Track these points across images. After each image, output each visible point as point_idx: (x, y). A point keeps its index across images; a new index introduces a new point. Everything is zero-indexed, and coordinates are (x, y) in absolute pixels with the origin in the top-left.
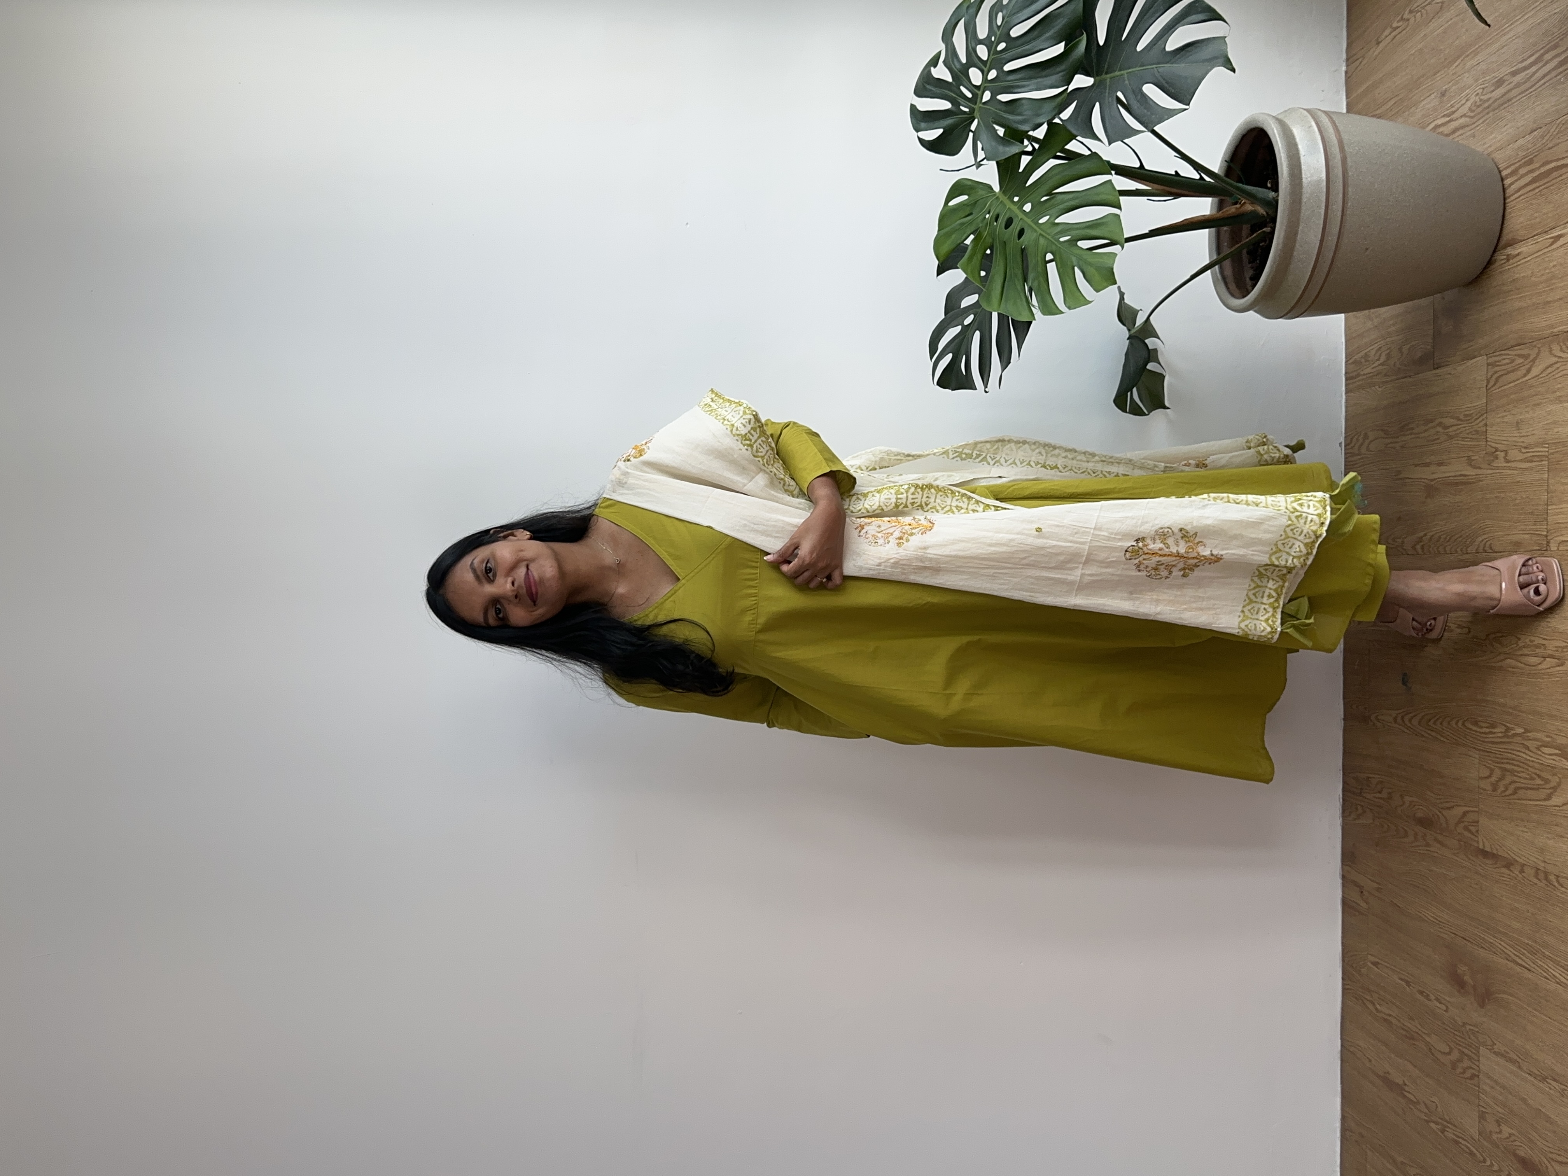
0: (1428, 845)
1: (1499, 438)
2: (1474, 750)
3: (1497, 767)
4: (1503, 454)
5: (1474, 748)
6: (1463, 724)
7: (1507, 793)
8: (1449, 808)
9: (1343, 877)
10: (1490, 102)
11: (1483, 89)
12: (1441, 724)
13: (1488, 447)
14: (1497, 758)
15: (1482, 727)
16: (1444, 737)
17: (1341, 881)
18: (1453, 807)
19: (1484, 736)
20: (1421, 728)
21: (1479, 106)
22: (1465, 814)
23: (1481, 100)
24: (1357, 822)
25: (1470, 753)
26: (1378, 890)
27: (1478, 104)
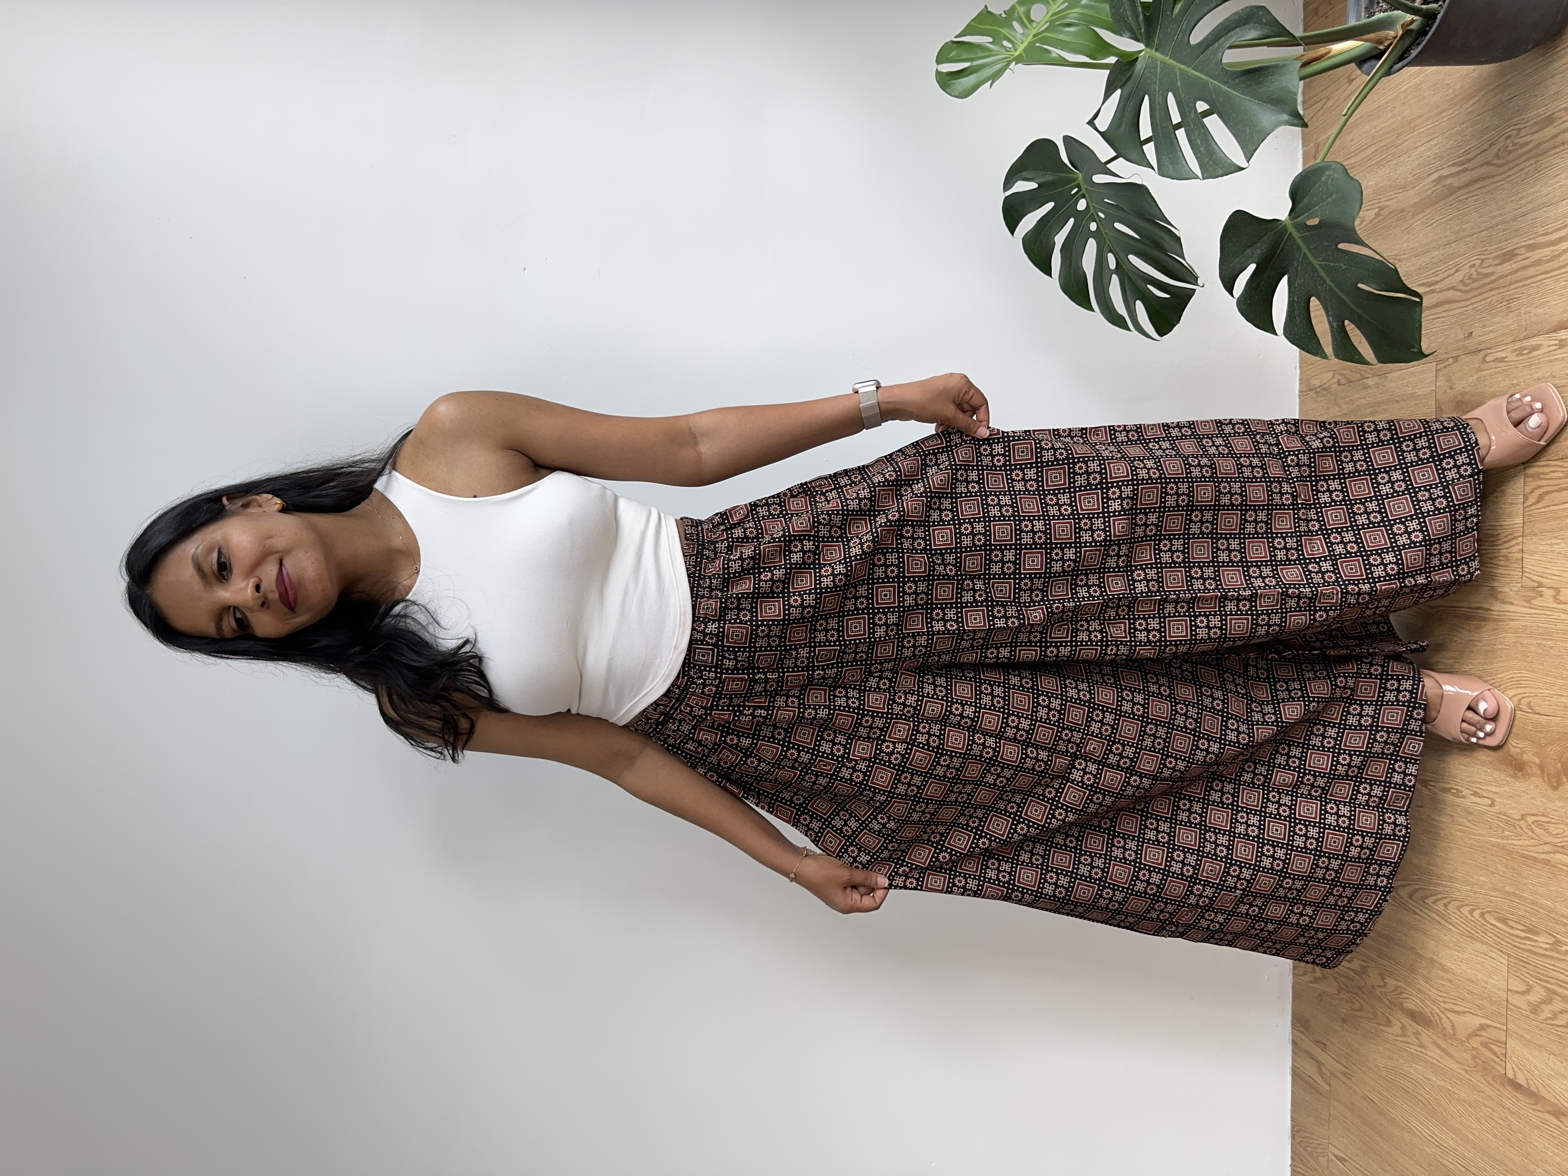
0: (1421, 1046)
1: (1545, 570)
2: (1500, 953)
3: (1539, 985)
4: (1551, 592)
5: (1501, 951)
6: (1482, 915)
7: (1556, 1022)
8: (1457, 1012)
9: (1294, 1043)
10: (1529, 147)
11: (1519, 130)
12: (1445, 906)
13: (1524, 578)
14: (1539, 973)
15: (1512, 927)
16: (1450, 923)
17: (1290, 1047)
18: (1464, 1013)
19: (1517, 940)
20: (1411, 902)
21: (1511, 152)
22: (1483, 1027)
23: (1514, 144)
24: (1314, 985)
25: (1493, 955)
26: (1344, 1074)
27: (1511, 148)
